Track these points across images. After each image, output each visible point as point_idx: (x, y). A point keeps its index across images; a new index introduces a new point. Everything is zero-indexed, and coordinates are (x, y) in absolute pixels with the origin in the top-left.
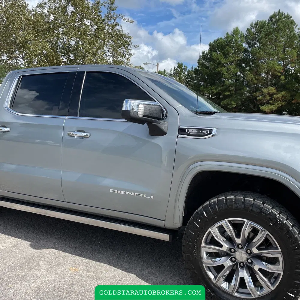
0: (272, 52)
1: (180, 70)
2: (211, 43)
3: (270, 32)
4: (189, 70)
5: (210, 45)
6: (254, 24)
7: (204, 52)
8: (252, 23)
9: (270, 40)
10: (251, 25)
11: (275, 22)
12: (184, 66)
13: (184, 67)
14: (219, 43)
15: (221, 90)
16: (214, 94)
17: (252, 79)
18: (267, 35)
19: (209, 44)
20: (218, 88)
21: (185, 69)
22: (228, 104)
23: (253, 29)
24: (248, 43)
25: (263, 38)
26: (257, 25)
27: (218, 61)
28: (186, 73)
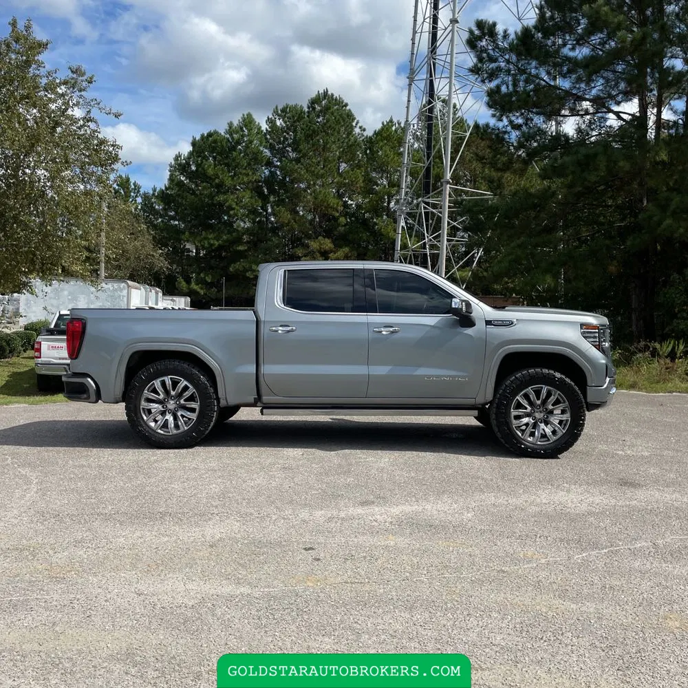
0: (322, 171)
1: (124, 192)
2: (194, 139)
3: (314, 131)
4: (145, 194)
5: (194, 144)
6: (281, 111)
7: (180, 156)
8: (277, 107)
9: (315, 147)
10: (274, 112)
11: (321, 111)
12: (132, 184)
13: (133, 187)
14: (215, 142)
15: (227, 241)
16: (213, 248)
17: (289, 222)
18: (309, 137)
19: (191, 141)
20: (221, 237)
21: (135, 189)
22: (246, 270)
23: (279, 119)
24: (272, 148)
25: (301, 142)
26: (286, 113)
27: (217, 181)
28: (139, 200)
